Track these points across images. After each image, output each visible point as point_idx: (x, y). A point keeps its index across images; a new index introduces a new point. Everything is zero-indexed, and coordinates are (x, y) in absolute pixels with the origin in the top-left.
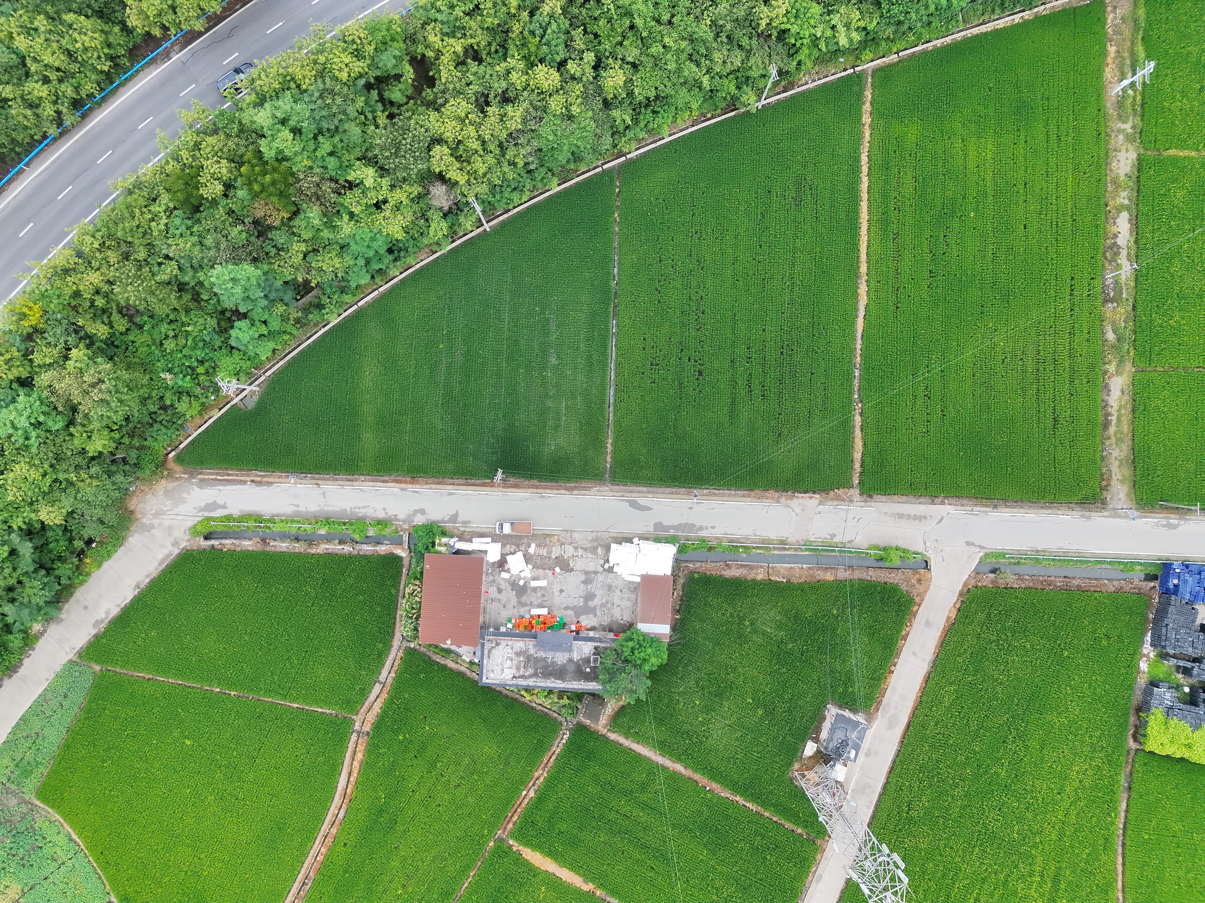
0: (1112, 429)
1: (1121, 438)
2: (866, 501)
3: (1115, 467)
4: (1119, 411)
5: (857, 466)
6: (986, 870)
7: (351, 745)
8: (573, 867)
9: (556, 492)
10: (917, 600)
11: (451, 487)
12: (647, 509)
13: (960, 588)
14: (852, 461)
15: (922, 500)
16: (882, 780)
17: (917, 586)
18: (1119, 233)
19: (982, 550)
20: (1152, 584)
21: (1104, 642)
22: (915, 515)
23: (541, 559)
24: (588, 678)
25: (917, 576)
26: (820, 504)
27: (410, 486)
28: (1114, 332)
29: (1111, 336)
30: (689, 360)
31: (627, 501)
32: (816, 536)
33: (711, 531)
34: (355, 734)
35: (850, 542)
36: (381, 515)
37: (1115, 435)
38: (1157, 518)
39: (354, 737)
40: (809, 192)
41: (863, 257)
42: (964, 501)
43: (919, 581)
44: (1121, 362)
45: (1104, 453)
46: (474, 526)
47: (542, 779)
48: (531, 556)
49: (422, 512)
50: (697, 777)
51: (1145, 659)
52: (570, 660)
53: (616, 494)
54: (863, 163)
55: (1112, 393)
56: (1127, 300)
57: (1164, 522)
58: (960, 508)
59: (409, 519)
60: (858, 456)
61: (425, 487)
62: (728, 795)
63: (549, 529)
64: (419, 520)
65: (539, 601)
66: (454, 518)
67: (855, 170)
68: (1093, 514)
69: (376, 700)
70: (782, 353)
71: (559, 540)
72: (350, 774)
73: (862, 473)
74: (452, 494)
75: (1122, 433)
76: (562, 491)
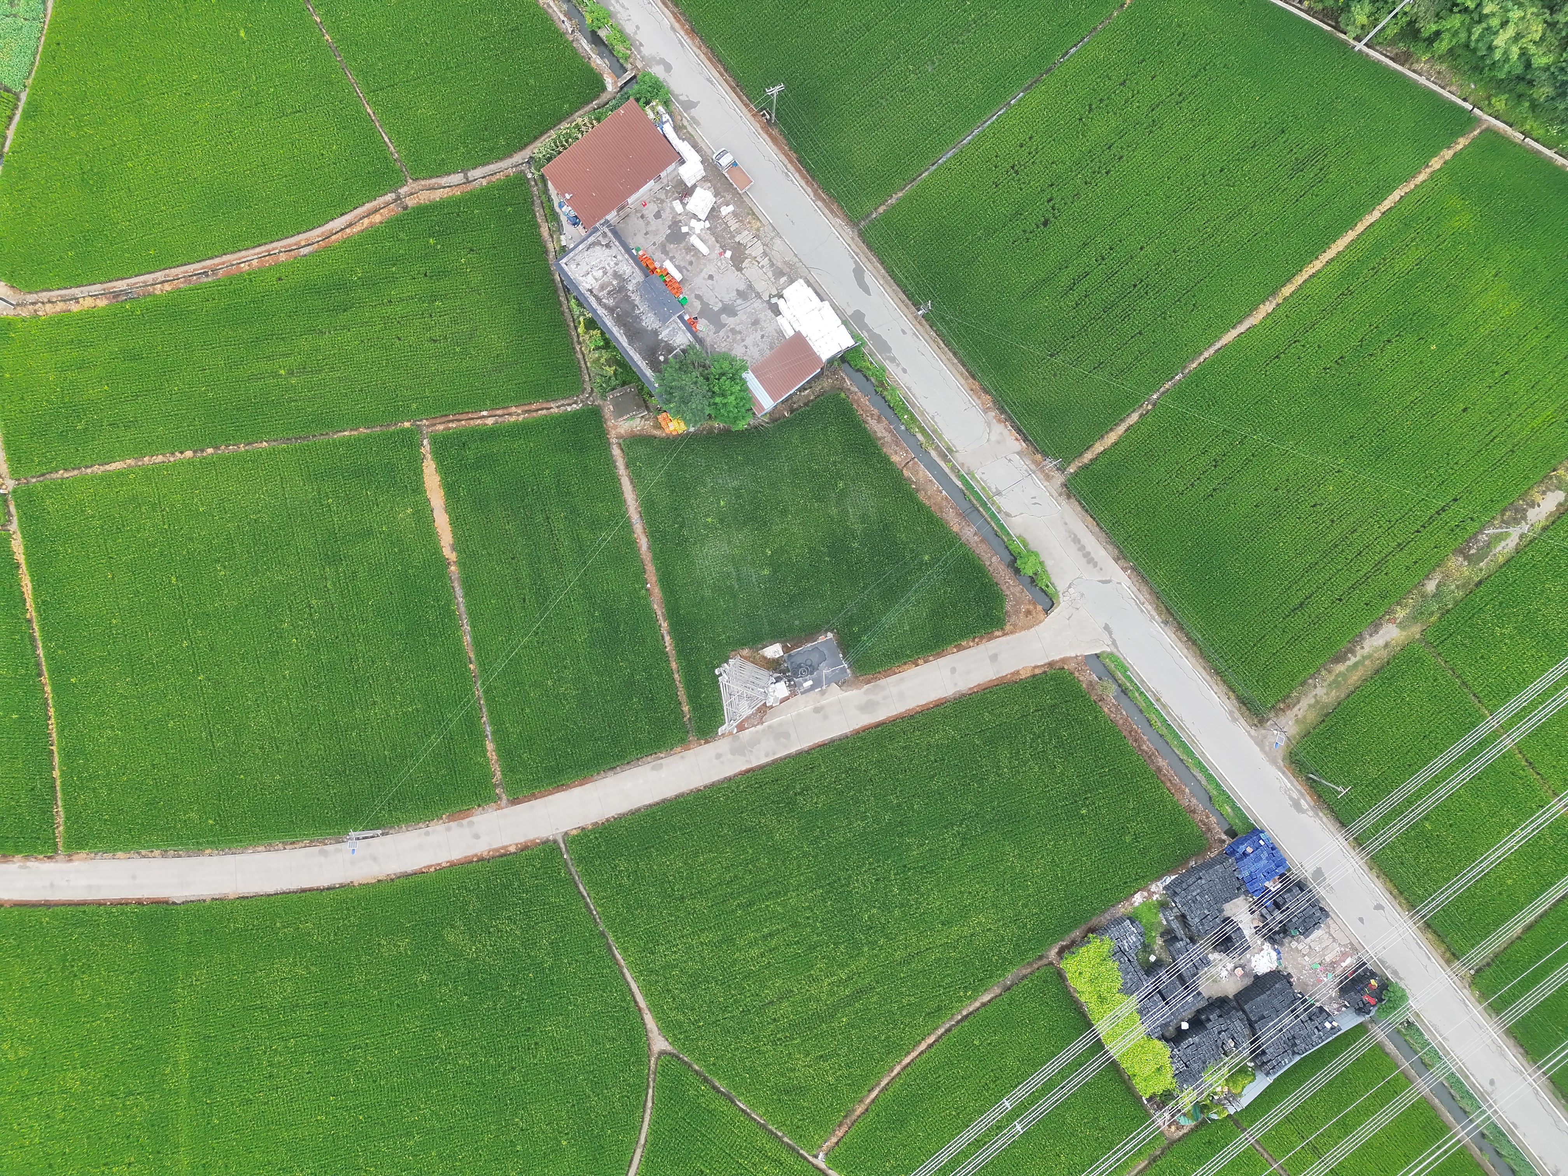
0: (1340, 668)
1: (1339, 683)
2: (1060, 495)
3: (1306, 702)
4: (1364, 658)
5: (1088, 456)
6: (808, 918)
7: (380, 201)
8: (456, 522)
9: (803, 183)
10: (1008, 628)
11: (717, 75)
12: (866, 290)
13: (1057, 658)
14: (1087, 449)
15: (1110, 547)
16: (805, 745)
17: (1022, 616)
18: (1539, 506)
19: (1113, 648)
20: (1224, 837)
21: (1128, 839)
22: (1089, 553)
23: (724, 229)
24: (654, 365)
25: (1031, 607)
26: (1018, 453)
27: (682, 33)
28: (1438, 586)
29: (1431, 587)
30: (1049, 201)
31: (856, 262)
32: (984, 477)
33: (899, 371)
34: (393, 195)
35: (1008, 515)
36: (629, 29)
37: (1337, 676)
38: (1292, 785)
39: (390, 197)
40: (1316, 170)
41: (1299, 280)
42: (1144, 589)
43: (1028, 613)
44: (1414, 618)
45: (1310, 681)
46: (699, 133)
47: (513, 419)
48: (718, 217)
49: (668, 68)
50: (650, 568)
51: (1146, 894)
52: (656, 333)
53: (853, 246)
54: (1390, 197)
55: (1375, 637)
56: (1481, 570)
57: (1295, 795)
58: (1135, 589)
59: (649, 61)
60: (1099, 448)
61: (695, 49)
62: (659, 613)
63: (760, 209)
64: (658, 71)
65: (682, 264)
66: (689, 105)
67: (1378, 195)
68: (1242, 720)
69: (444, 187)
70: (1135, 286)
71: (758, 230)
72: (350, 225)
73: (1085, 467)
74: (711, 82)
75: (1345, 680)
76: (809, 190)
